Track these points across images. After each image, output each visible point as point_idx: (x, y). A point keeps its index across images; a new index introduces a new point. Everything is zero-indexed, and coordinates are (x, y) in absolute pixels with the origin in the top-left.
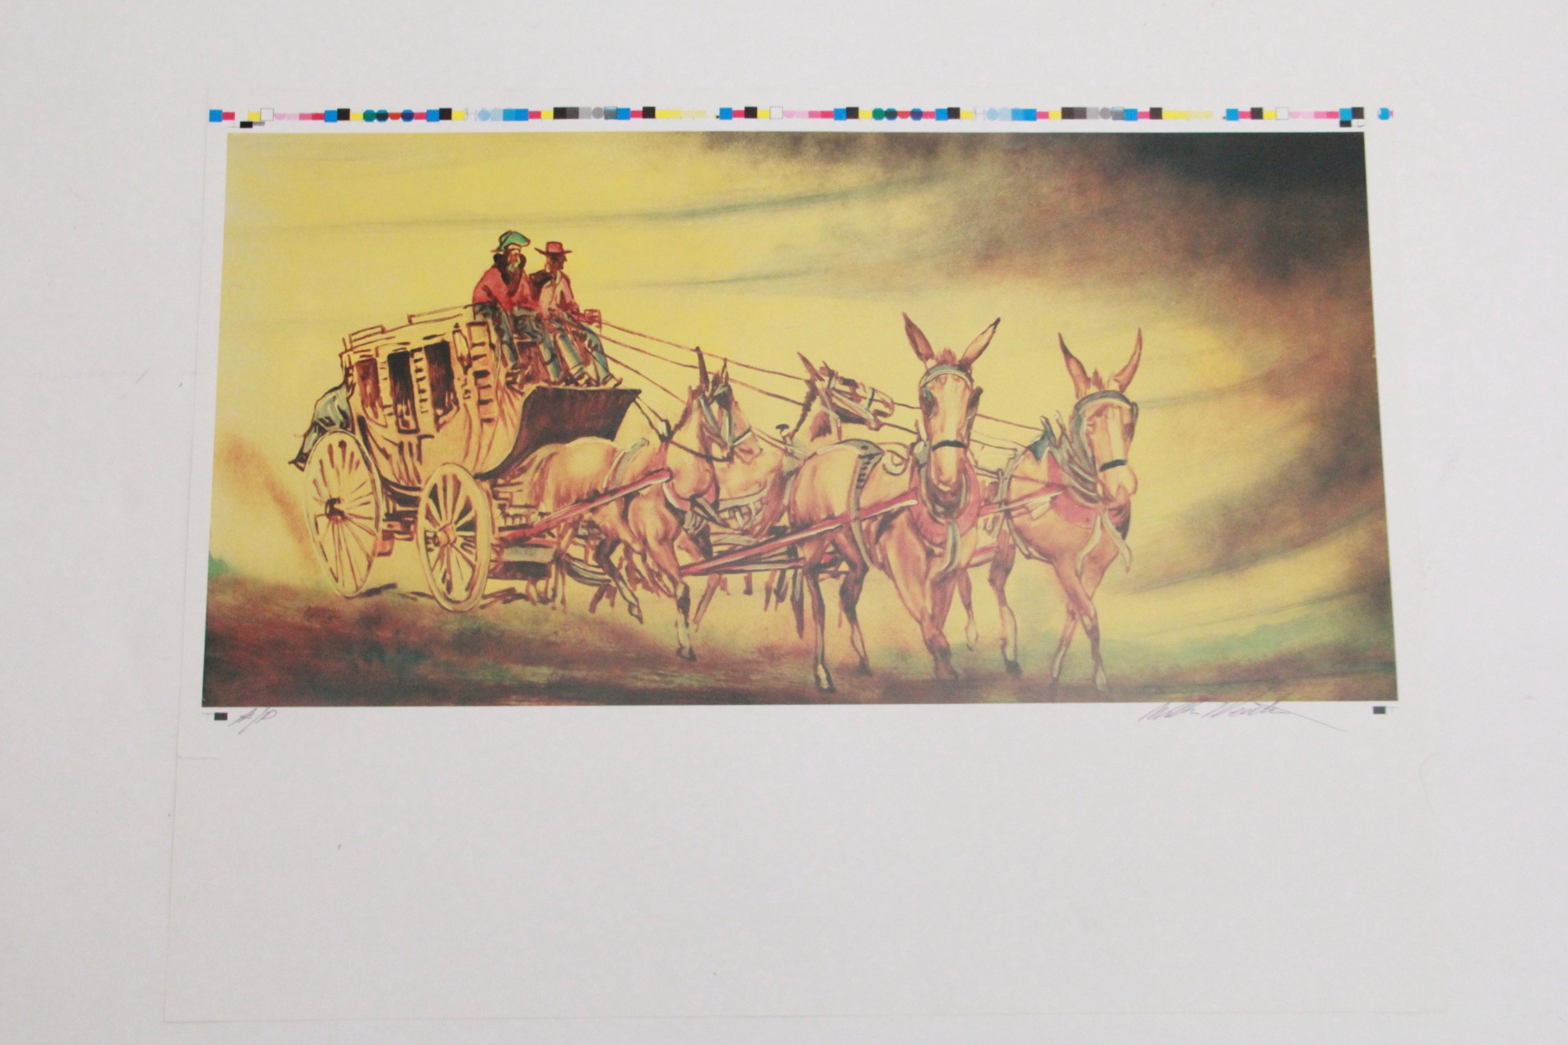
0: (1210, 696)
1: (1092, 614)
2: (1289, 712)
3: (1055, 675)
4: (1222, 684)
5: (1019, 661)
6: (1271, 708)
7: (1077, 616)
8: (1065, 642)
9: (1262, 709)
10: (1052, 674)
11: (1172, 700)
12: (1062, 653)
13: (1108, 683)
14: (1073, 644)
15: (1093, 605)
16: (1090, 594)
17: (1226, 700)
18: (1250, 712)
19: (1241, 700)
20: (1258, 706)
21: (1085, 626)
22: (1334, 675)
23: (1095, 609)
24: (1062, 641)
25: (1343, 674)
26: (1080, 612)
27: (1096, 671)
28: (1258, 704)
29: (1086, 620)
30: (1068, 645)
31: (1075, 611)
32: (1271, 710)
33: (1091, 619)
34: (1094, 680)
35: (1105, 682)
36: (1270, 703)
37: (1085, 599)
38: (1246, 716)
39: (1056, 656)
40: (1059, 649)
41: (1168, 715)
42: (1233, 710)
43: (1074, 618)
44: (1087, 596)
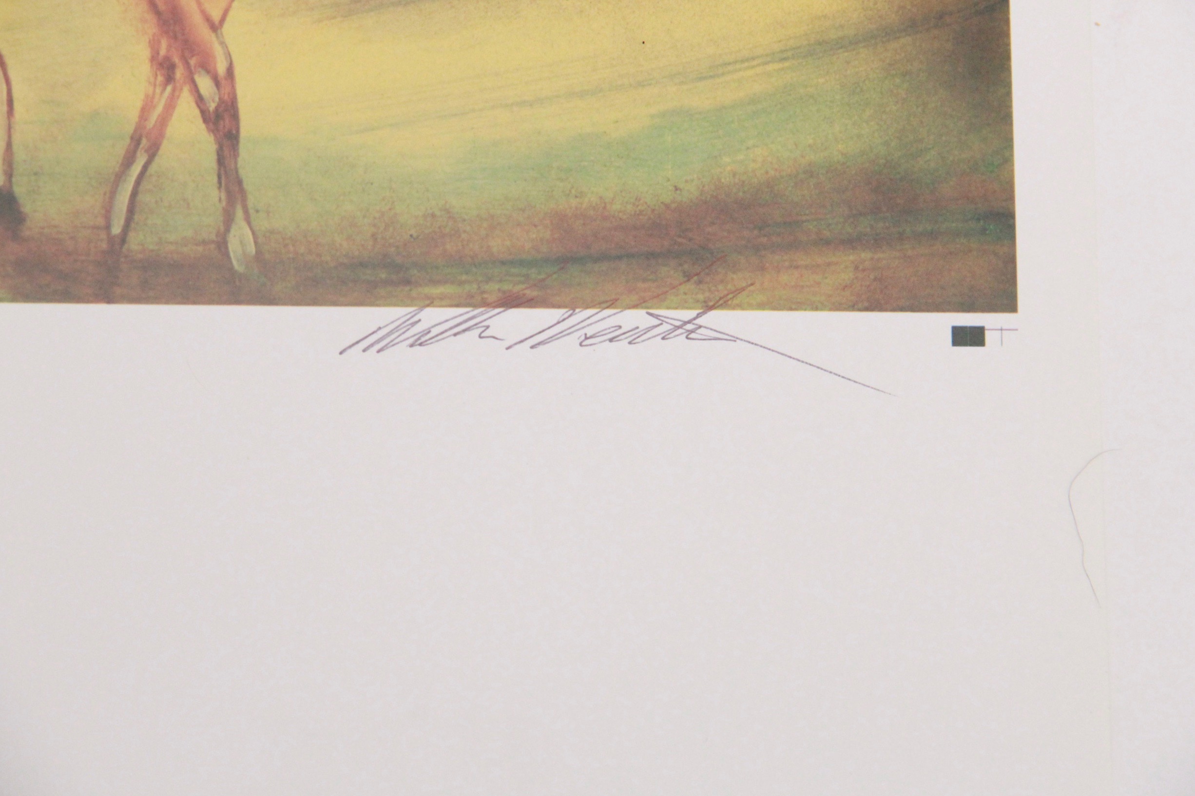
0: (530, 293)
1: (221, 68)
2: (735, 339)
3: (116, 230)
4: (564, 261)
5: (19, 190)
6: (689, 327)
7: (180, 73)
8: (144, 142)
9: (665, 327)
10: (108, 227)
11: (431, 302)
12: (136, 169)
13: (259, 253)
14: (166, 147)
15: (223, 44)
16: (216, 15)
17: (573, 305)
18: (635, 336)
19: (612, 304)
20: (656, 322)
21: (200, 100)
22: (851, 243)
23: (229, 56)
24: (136, 139)
25: (877, 242)
26: (187, 64)
27: (228, 220)
28: (656, 317)
29: (205, 84)
30: (153, 152)
31: (176, 60)
32: (689, 330)
33: (217, 83)
34: (222, 244)
35: (252, 249)
36: (688, 314)
37: (204, 32)
38: (622, 344)
39: (119, 177)
40: (129, 160)
41: (419, 342)
42: (590, 331)
43: (169, 79)
44: (208, 19)
